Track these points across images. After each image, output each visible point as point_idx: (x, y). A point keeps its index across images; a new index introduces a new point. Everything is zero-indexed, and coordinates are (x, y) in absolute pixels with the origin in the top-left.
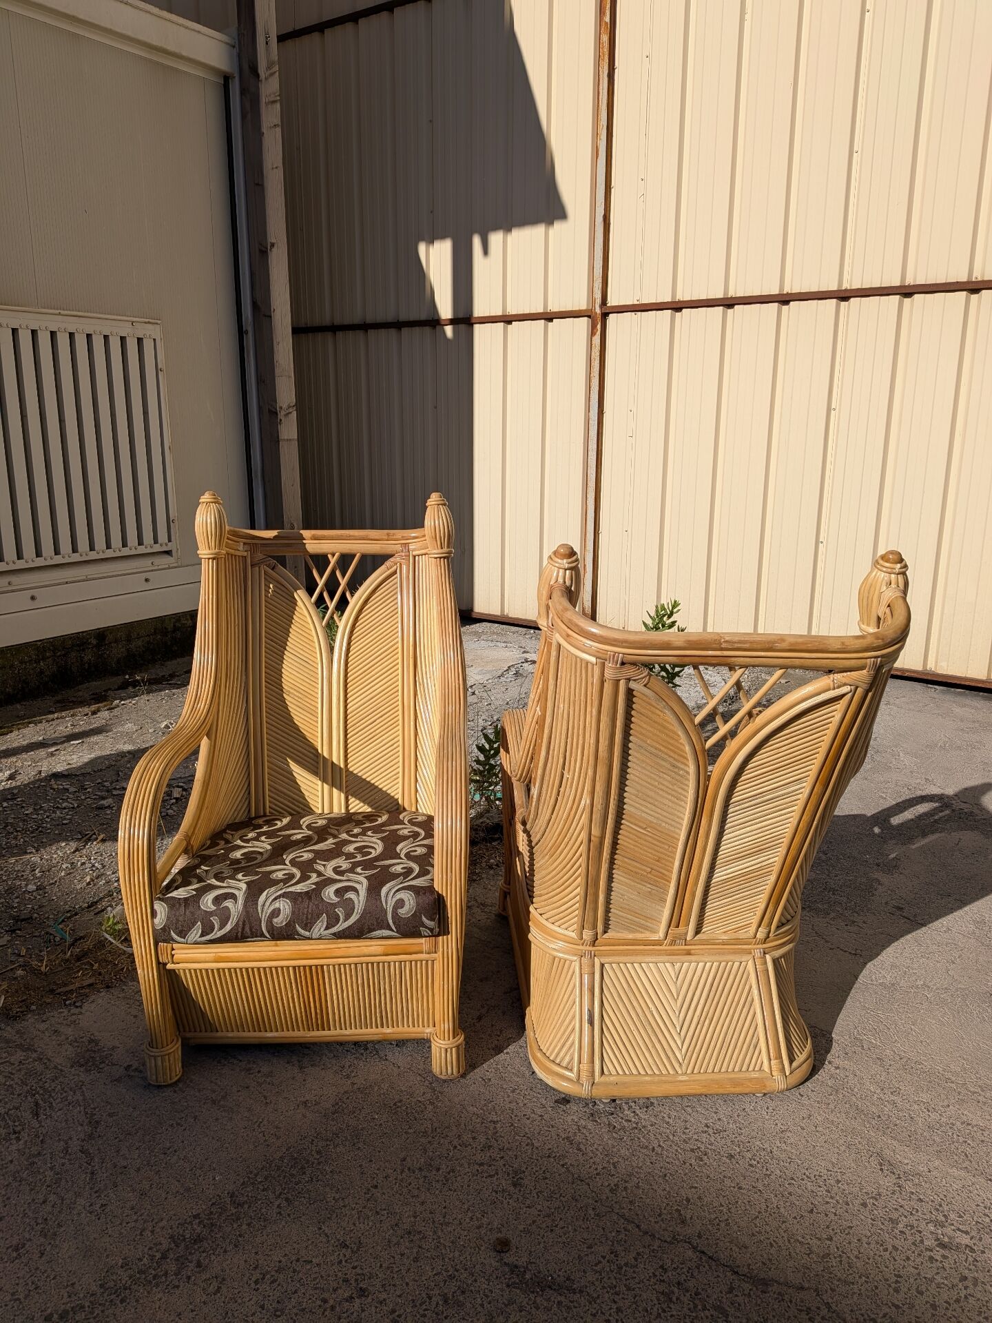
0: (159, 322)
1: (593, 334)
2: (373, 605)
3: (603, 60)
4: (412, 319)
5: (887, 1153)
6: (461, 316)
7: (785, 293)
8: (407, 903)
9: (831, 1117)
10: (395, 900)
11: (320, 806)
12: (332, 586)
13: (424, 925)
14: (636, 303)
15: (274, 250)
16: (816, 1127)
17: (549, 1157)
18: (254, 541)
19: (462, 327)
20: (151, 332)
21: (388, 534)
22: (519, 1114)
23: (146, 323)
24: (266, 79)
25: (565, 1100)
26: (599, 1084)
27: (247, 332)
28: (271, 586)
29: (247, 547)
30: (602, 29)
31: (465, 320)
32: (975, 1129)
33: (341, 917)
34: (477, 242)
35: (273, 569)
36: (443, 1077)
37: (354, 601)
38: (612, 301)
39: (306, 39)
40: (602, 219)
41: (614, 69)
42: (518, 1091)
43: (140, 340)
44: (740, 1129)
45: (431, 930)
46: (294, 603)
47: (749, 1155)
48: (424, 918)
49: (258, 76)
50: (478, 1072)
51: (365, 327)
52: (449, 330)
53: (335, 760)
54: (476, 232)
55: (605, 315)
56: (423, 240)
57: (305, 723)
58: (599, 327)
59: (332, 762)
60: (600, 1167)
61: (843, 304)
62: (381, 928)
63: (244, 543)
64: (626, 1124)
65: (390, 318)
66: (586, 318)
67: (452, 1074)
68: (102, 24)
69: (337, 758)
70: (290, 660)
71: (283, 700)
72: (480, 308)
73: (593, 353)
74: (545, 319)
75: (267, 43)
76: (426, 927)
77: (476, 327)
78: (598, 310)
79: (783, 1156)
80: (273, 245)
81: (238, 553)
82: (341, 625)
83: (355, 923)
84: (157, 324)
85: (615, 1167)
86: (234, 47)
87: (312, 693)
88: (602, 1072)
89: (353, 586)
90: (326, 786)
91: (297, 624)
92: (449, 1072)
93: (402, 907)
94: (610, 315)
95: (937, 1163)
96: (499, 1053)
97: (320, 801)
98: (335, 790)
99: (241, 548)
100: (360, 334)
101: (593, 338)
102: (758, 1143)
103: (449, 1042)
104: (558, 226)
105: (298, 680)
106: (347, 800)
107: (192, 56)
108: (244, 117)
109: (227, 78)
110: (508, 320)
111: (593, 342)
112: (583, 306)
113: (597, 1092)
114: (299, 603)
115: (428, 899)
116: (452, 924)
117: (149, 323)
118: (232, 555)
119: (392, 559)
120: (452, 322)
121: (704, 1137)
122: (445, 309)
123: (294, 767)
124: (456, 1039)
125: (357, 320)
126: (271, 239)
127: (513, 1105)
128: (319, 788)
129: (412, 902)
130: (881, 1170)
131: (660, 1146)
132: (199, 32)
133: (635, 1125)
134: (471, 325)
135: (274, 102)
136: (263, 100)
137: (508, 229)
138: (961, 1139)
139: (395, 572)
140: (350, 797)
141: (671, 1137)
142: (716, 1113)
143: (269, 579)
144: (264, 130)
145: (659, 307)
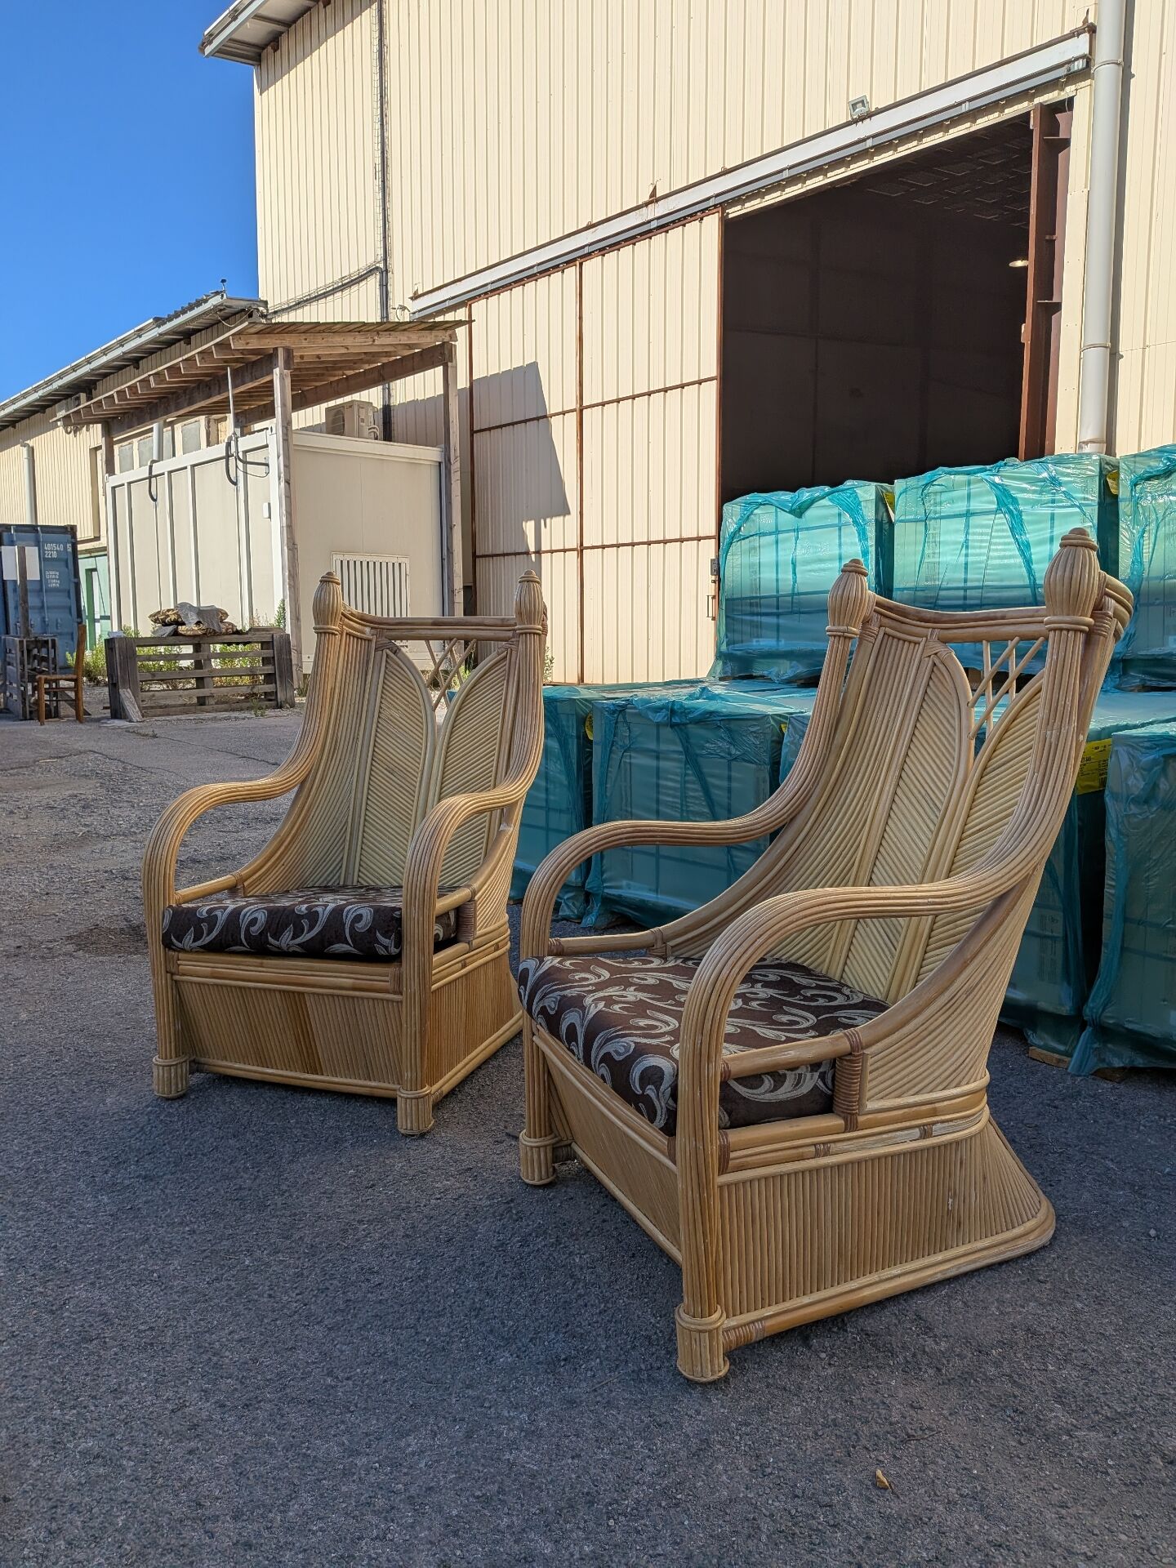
0: (408, 557)
1: (579, 557)
4: (520, 551)
6: (537, 550)
7: (633, 542)
14: (594, 545)
15: (455, 528)
19: (538, 554)
20: (404, 560)
23: (403, 557)
24: (454, 463)
31: (539, 552)
34: (542, 522)
38: (585, 544)
39: (484, 433)
40: (580, 514)
43: (400, 563)
49: (451, 461)
51: (504, 555)
52: (533, 556)
54: (541, 518)
55: (582, 550)
56: (525, 520)
58: (580, 555)
61: (649, 546)
65: (513, 551)
66: (577, 551)
72: (543, 549)
73: (580, 565)
74: (563, 552)
75: (454, 450)
77: (543, 554)
78: (580, 548)
80: (454, 526)
86: (443, 452)
94: (584, 550)
101: (580, 559)
104: (567, 517)
108: (446, 478)
109: (440, 463)
110: (552, 552)
111: (580, 561)
112: (576, 546)
120: (534, 552)
122: (532, 548)
125: (501, 552)
126: (454, 523)
134: (541, 554)
135: (457, 471)
136: (453, 470)
137: (552, 518)
145: (597, 547)
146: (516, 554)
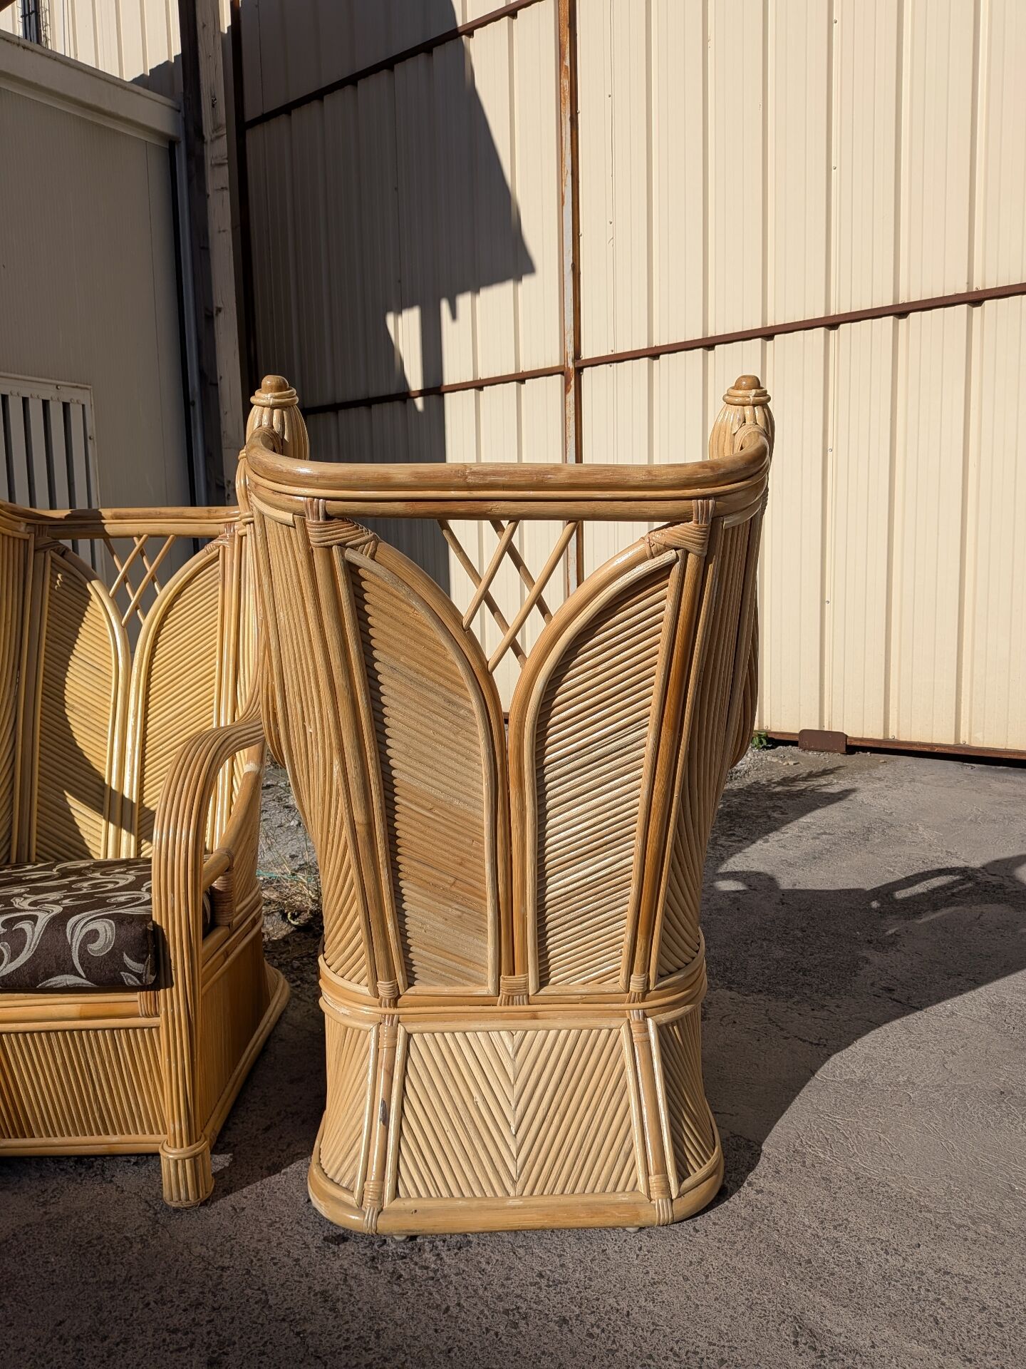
0: (89, 387)
1: (567, 391)
2: (188, 598)
3: (565, 104)
4: (382, 394)
5: (812, 1318)
6: (431, 386)
7: (768, 325)
8: (102, 936)
9: (735, 1262)
10: (85, 931)
11: (102, 852)
12: (134, 575)
13: (127, 969)
14: (610, 353)
15: (221, 315)
16: (707, 1277)
17: (284, 1320)
18: (40, 522)
19: (433, 398)
20: (78, 397)
21: (209, 511)
22: (265, 1257)
23: (73, 387)
24: (212, 141)
25: (341, 1237)
26: (390, 1212)
27: (193, 403)
28: (59, 576)
29: (30, 529)
30: (563, 74)
31: (435, 390)
32: (956, 1279)
33: (6, 955)
34: (445, 306)
35: (62, 555)
36: (174, 1205)
37: (164, 594)
38: (586, 354)
39: (273, 121)
40: (570, 268)
41: (577, 114)
42: (277, 1225)
43: (66, 406)
44: (590, 1279)
45: (139, 976)
46: (88, 597)
47: (592, 1319)
48: (127, 959)
49: (203, 137)
50: (232, 1198)
51: (336, 408)
52: (419, 402)
53: (127, 794)
54: (443, 296)
55: (579, 371)
56: (390, 310)
57: (91, 746)
58: (572, 382)
59: (123, 796)
60: (353, 1337)
61: (832, 332)
62: (63, 972)
63: (28, 524)
64: (418, 1272)
65: (360, 395)
66: (559, 376)
67: (187, 1199)
68: (27, 78)
69: (130, 791)
70: (76, 667)
71: (65, 717)
72: (451, 376)
73: (567, 411)
74: (517, 381)
75: (213, 106)
76: (131, 972)
77: (447, 396)
78: (571, 365)
79: (645, 1321)
80: (219, 310)
81: (16, 534)
82: (145, 623)
83: (25, 964)
84: (87, 389)
85: (378, 1337)
86: (179, 111)
87: (102, 708)
88: (396, 1194)
89: (163, 575)
90: (111, 826)
91: (89, 623)
92: (183, 1195)
93: (94, 942)
94: (585, 370)
95: (888, 1332)
96: (274, 1174)
97: (102, 844)
98: (124, 832)
99: (22, 529)
100: (331, 415)
101: (568, 396)
102: (612, 1301)
103: (181, 1150)
104: (526, 280)
105: (86, 692)
106: (139, 845)
107: (130, 117)
108: (190, 180)
109: (172, 144)
110: (479, 385)
111: (568, 400)
112: (555, 362)
113: (385, 1224)
114: (94, 597)
115: (136, 930)
116: (176, 970)
117: (77, 387)
118: (9, 537)
119: (214, 542)
120: (422, 393)
121: (531, 1292)
122: (415, 382)
123: (72, 801)
124: (192, 1147)
125: (327, 400)
126: (218, 303)
127: (261, 1246)
128: (103, 830)
129: (109, 933)
130: (796, 1343)
131: (459, 1304)
132: (139, 94)
133: (431, 1274)
134: (441, 395)
135: (221, 165)
136: (209, 162)
137: (476, 291)
138: (932, 1296)
139: (216, 558)
140: (143, 841)
141: (481, 1292)
142: (560, 1256)
143: (56, 567)
144: (210, 191)
145: (635, 356)
146: (368, 402)
